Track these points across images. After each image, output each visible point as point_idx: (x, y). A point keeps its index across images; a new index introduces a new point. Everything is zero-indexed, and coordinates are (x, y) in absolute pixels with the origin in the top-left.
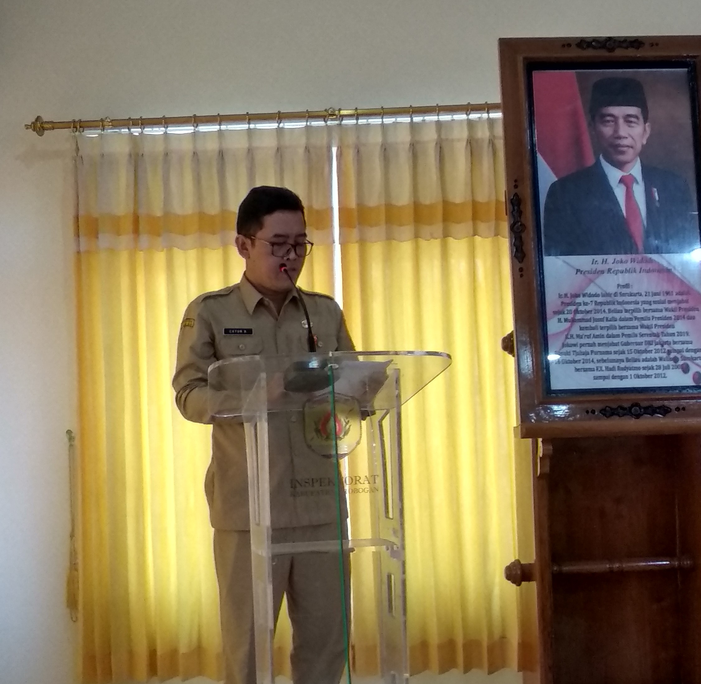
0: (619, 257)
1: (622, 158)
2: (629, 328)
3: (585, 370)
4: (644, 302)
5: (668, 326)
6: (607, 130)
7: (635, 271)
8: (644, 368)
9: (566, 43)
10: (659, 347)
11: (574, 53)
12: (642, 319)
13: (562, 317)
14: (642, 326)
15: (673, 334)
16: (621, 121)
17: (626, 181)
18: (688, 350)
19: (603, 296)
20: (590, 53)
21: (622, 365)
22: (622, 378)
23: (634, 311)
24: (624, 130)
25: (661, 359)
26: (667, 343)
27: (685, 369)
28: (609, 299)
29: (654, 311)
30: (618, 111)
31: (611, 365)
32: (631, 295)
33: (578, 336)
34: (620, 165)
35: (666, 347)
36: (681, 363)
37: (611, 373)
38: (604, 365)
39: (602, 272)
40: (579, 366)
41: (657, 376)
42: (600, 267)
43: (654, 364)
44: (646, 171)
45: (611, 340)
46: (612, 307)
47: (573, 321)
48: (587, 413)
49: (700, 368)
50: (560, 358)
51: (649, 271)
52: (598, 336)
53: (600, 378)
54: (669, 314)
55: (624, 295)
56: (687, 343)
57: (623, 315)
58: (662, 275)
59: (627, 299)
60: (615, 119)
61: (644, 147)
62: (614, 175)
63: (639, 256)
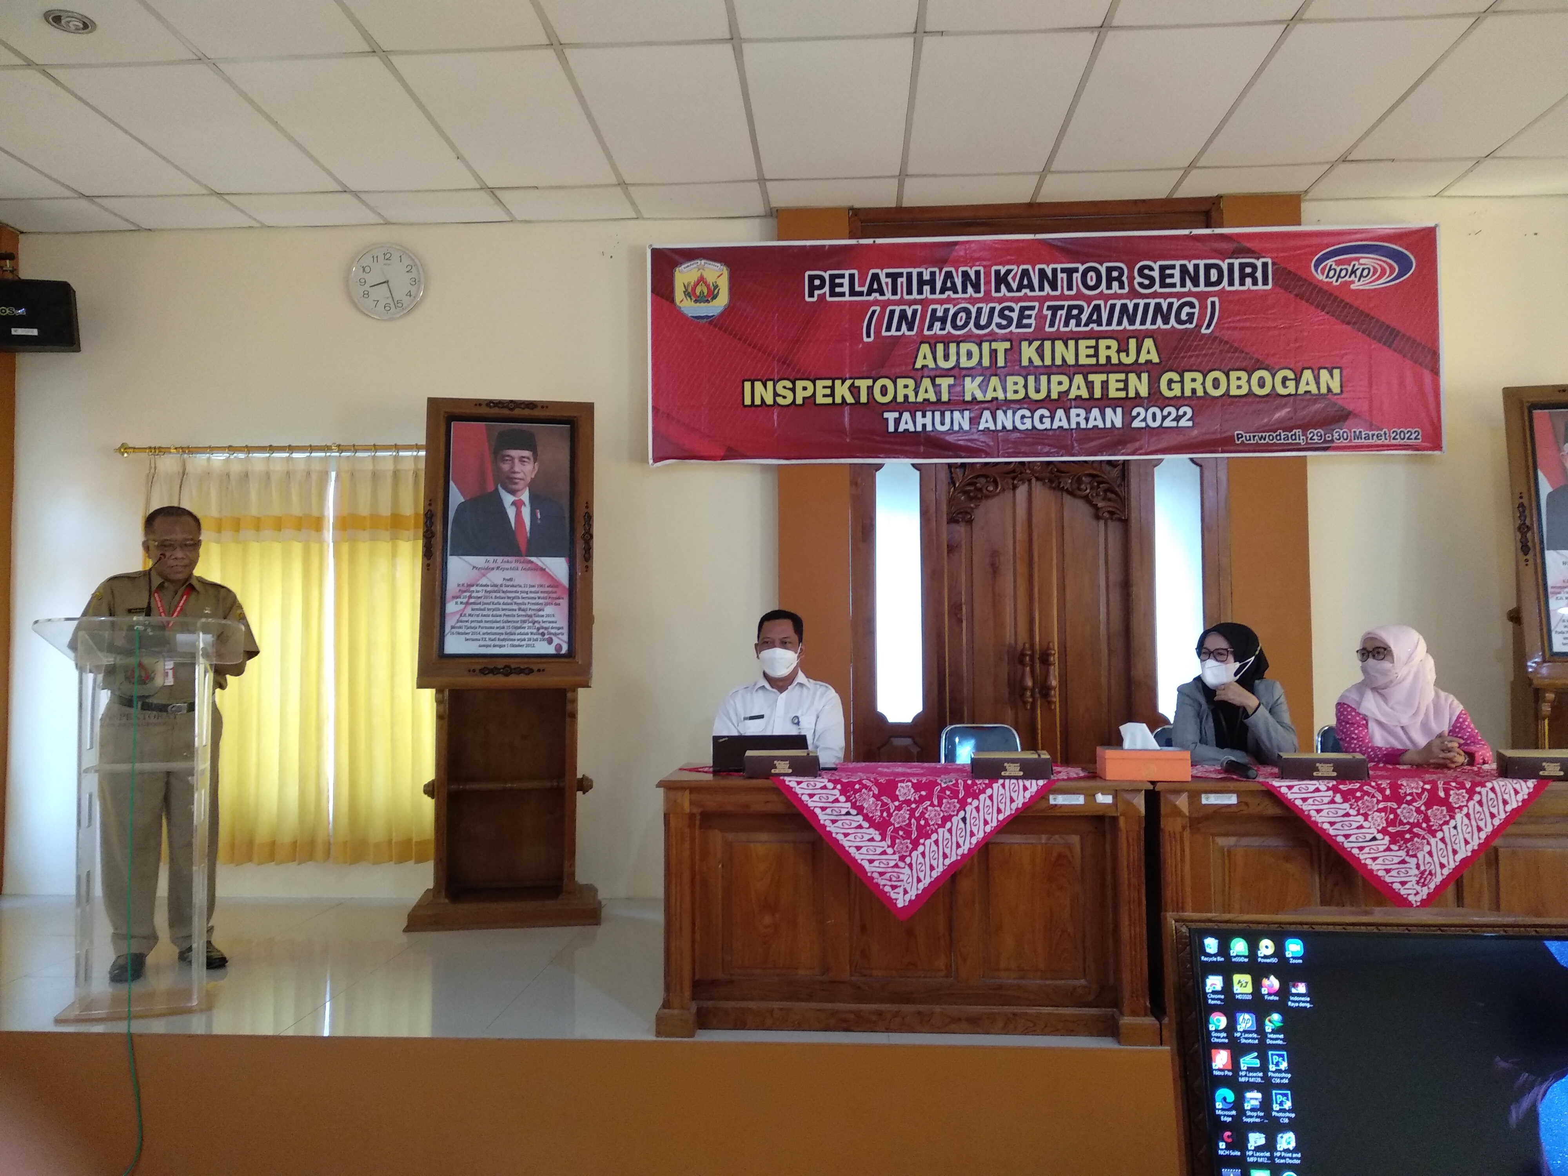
0: (506, 558)
1: (515, 487)
2: (510, 610)
3: (473, 640)
4: (522, 592)
5: (540, 610)
6: (506, 467)
7: (517, 569)
8: (518, 640)
9: (478, 403)
10: (531, 625)
11: (484, 410)
12: (520, 604)
13: (459, 600)
14: (520, 609)
15: (543, 616)
16: (516, 461)
17: (518, 504)
18: (552, 628)
19: (492, 586)
20: (495, 411)
21: (502, 637)
22: (500, 646)
23: (514, 598)
24: (518, 467)
25: (532, 634)
26: (538, 622)
27: (550, 641)
28: (496, 589)
29: (529, 598)
30: (515, 453)
31: (493, 637)
32: (513, 586)
33: (470, 615)
34: (513, 492)
35: (537, 625)
36: (546, 637)
37: (492, 643)
38: (487, 637)
39: (493, 569)
40: (467, 637)
41: (528, 646)
42: (491, 565)
43: (526, 637)
44: (533, 498)
45: (494, 619)
46: (498, 595)
47: (467, 603)
48: (469, 671)
49: (562, 641)
50: (454, 630)
51: (529, 569)
52: (485, 616)
53: (484, 646)
54: (541, 601)
55: (508, 586)
56: (553, 622)
57: (506, 601)
58: (538, 573)
59: (509, 589)
60: (513, 459)
61: (533, 480)
62: (508, 499)
63: (522, 559)
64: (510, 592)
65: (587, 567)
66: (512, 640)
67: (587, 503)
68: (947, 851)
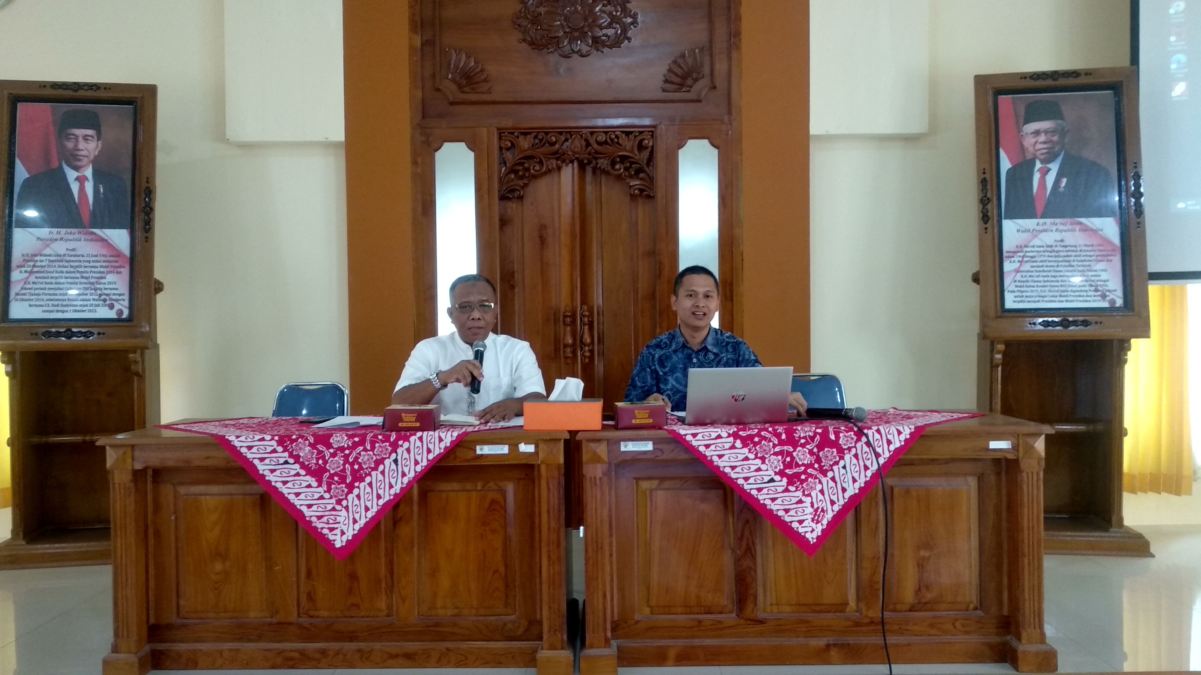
0: (69, 230)
1: (79, 163)
2: (72, 278)
3: (36, 306)
4: (84, 261)
5: (102, 278)
6: (70, 145)
7: (80, 240)
8: (81, 306)
9: (43, 85)
10: (93, 291)
11: (48, 92)
12: (83, 272)
13: (23, 269)
14: (82, 277)
15: (105, 284)
16: (81, 139)
17: (81, 180)
18: (114, 294)
19: (55, 256)
20: (60, 92)
21: (65, 303)
22: (63, 312)
23: (77, 267)
24: (82, 145)
25: (94, 300)
26: (101, 289)
27: (111, 307)
28: (59, 258)
29: (92, 267)
30: (80, 132)
31: (56, 303)
32: (75, 256)
33: (34, 283)
34: (76, 168)
35: (99, 292)
36: (108, 302)
37: (56, 308)
38: (51, 303)
39: (56, 240)
40: (32, 303)
41: (90, 311)
42: (55, 236)
43: (88, 303)
44: (96, 174)
45: (57, 286)
46: (61, 264)
47: (31, 272)
48: (32, 334)
49: (123, 307)
50: (19, 297)
51: (91, 240)
52: (48, 283)
53: (47, 311)
54: (102, 270)
55: (71, 256)
56: (115, 289)
57: (69, 269)
58: (100, 244)
59: (72, 258)
60: (77, 137)
61: (95, 157)
62: (71, 175)
63: (85, 230)
64: (73, 261)
65: (146, 238)
66: (74, 306)
67: (148, 178)
68: (381, 492)
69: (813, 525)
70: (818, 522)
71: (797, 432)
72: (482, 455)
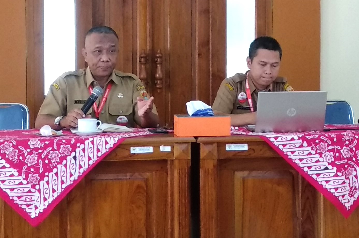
68: (64, 179)
69: (349, 198)
70: (352, 196)
71: (344, 136)
72: (134, 154)
